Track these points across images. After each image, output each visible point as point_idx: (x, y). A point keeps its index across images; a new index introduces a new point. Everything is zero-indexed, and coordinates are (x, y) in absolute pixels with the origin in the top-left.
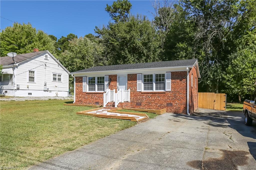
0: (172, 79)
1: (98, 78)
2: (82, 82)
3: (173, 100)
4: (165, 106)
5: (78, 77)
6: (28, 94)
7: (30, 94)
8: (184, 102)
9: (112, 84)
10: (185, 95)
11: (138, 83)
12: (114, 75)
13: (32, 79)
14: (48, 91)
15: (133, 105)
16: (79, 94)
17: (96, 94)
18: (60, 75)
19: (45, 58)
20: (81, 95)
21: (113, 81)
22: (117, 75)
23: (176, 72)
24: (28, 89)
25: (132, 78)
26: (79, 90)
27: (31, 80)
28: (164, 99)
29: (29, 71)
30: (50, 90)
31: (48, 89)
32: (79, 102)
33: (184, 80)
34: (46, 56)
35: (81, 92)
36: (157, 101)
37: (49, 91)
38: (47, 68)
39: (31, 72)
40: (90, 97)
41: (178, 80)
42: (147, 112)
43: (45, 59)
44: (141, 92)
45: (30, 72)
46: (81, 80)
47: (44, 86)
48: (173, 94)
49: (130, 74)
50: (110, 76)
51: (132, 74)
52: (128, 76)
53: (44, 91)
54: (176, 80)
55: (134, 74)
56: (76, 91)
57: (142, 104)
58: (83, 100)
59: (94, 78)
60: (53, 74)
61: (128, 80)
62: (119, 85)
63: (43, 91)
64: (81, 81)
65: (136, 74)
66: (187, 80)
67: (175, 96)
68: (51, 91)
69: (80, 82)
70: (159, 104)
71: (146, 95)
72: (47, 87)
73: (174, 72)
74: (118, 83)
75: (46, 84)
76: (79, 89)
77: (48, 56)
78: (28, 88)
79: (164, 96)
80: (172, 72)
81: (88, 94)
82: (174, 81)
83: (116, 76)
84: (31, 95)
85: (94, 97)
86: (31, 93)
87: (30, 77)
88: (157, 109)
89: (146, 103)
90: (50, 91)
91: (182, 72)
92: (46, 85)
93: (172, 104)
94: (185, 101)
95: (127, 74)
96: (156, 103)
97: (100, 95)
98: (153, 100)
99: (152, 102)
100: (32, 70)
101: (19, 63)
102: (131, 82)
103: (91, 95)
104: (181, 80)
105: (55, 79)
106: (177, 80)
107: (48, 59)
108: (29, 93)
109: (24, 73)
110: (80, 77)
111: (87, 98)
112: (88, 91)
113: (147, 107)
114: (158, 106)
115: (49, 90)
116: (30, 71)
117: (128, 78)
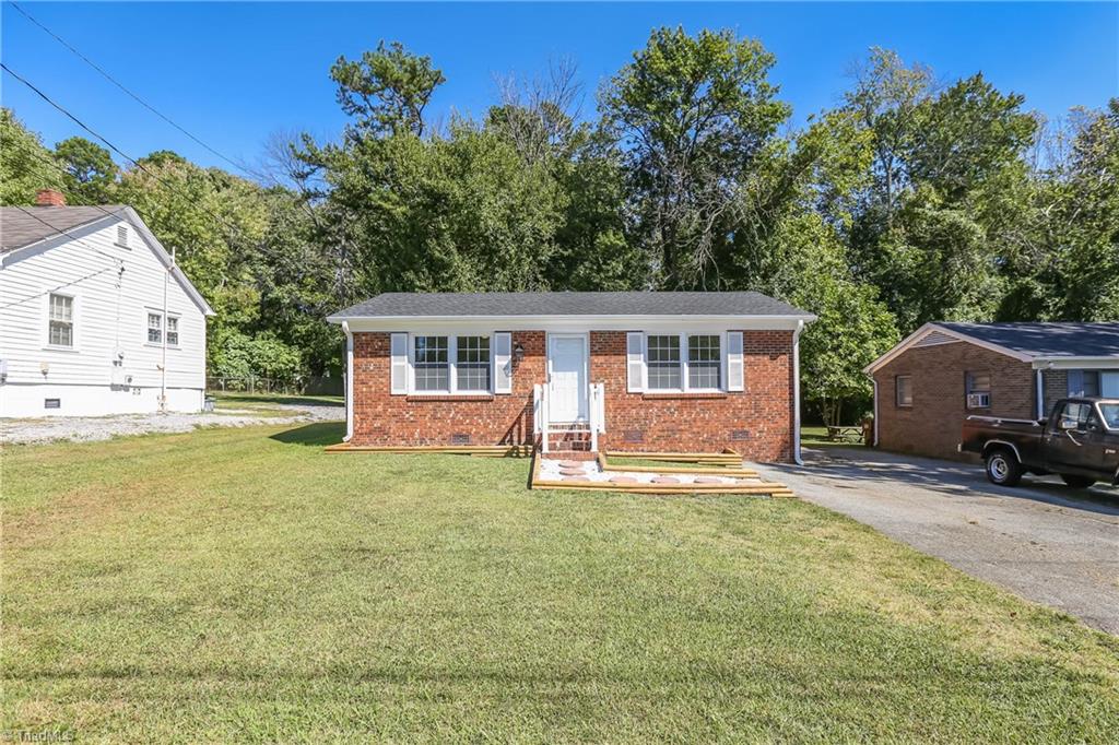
0: (747, 353)
1: (461, 342)
2: (389, 356)
3: (750, 420)
4: (725, 440)
5: (365, 334)
6: (44, 401)
7: (53, 403)
8: (784, 426)
9: (527, 363)
10: (787, 405)
11: (629, 362)
12: (535, 333)
13: (61, 332)
14: (126, 388)
15: (613, 440)
16: (369, 401)
17: (455, 404)
18: (175, 320)
19: (116, 241)
20: (380, 408)
21: (531, 355)
22: (544, 332)
23: (760, 332)
24: (44, 381)
25: (608, 345)
26: (371, 387)
27: (57, 337)
28: (723, 418)
29: (48, 296)
30: (139, 385)
31: (130, 380)
32: (373, 437)
33: (782, 357)
34: (122, 232)
35: (386, 396)
36: (699, 424)
37: (131, 389)
38: (124, 283)
39: (61, 300)
40: (429, 416)
41: (766, 358)
42: (696, 462)
43: (116, 245)
44: (640, 394)
45: (56, 298)
46: (381, 348)
47: (112, 364)
48: (750, 400)
49: (601, 333)
50: (516, 335)
51: (609, 332)
52: (592, 339)
53: (113, 390)
54: (757, 357)
55: (614, 332)
56: (355, 389)
57: (645, 437)
58: (393, 427)
59: (443, 341)
60: (150, 315)
61: (593, 352)
62: (554, 370)
63: (109, 388)
64: (384, 352)
65: (623, 334)
66: (791, 359)
67: (758, 409)
68: (139, 388)
69: (375, 354)
70: (705, 436)
71: (659, 404)
72: (129, 372)
73: (752, 332)
74: (550, 362)
75: (121, 358)
76: (371, 383)
77: (131, 232)
78: (45, 373)
79: (721, 407)
80: (745, 332)
81: (416, 401)
82: (752, 359)
83: (540, 336)
84: (59, 406)
85: (444, 413)
86: (58, 400)
87: (52, 324)
88: (698, 452)
89: (662, 434)
90: (135, 387)
91: (777, 332)
92: (123, 361)
93: (746, 433)
94: (788, 422)
95: (588, 330)
96: (695, 430)
97: (473, 406)
98: (686, 421)
99: (682, 427)
100: (61, 292)
101: (8, 255)
102: (603, 361)
103: (431, 406)
104: (773, 359)
105: (154, 335)
106: (761, 357)
107: (129, 246)
108: (47, 400)
109: (24, 303)
110: (375, 334)
111: (412, 419)
112: (412, 391)
113: (666, 444)
114: (703, 441)
115: (132, 384)
116: (52, 296)
117: (592, 345)
